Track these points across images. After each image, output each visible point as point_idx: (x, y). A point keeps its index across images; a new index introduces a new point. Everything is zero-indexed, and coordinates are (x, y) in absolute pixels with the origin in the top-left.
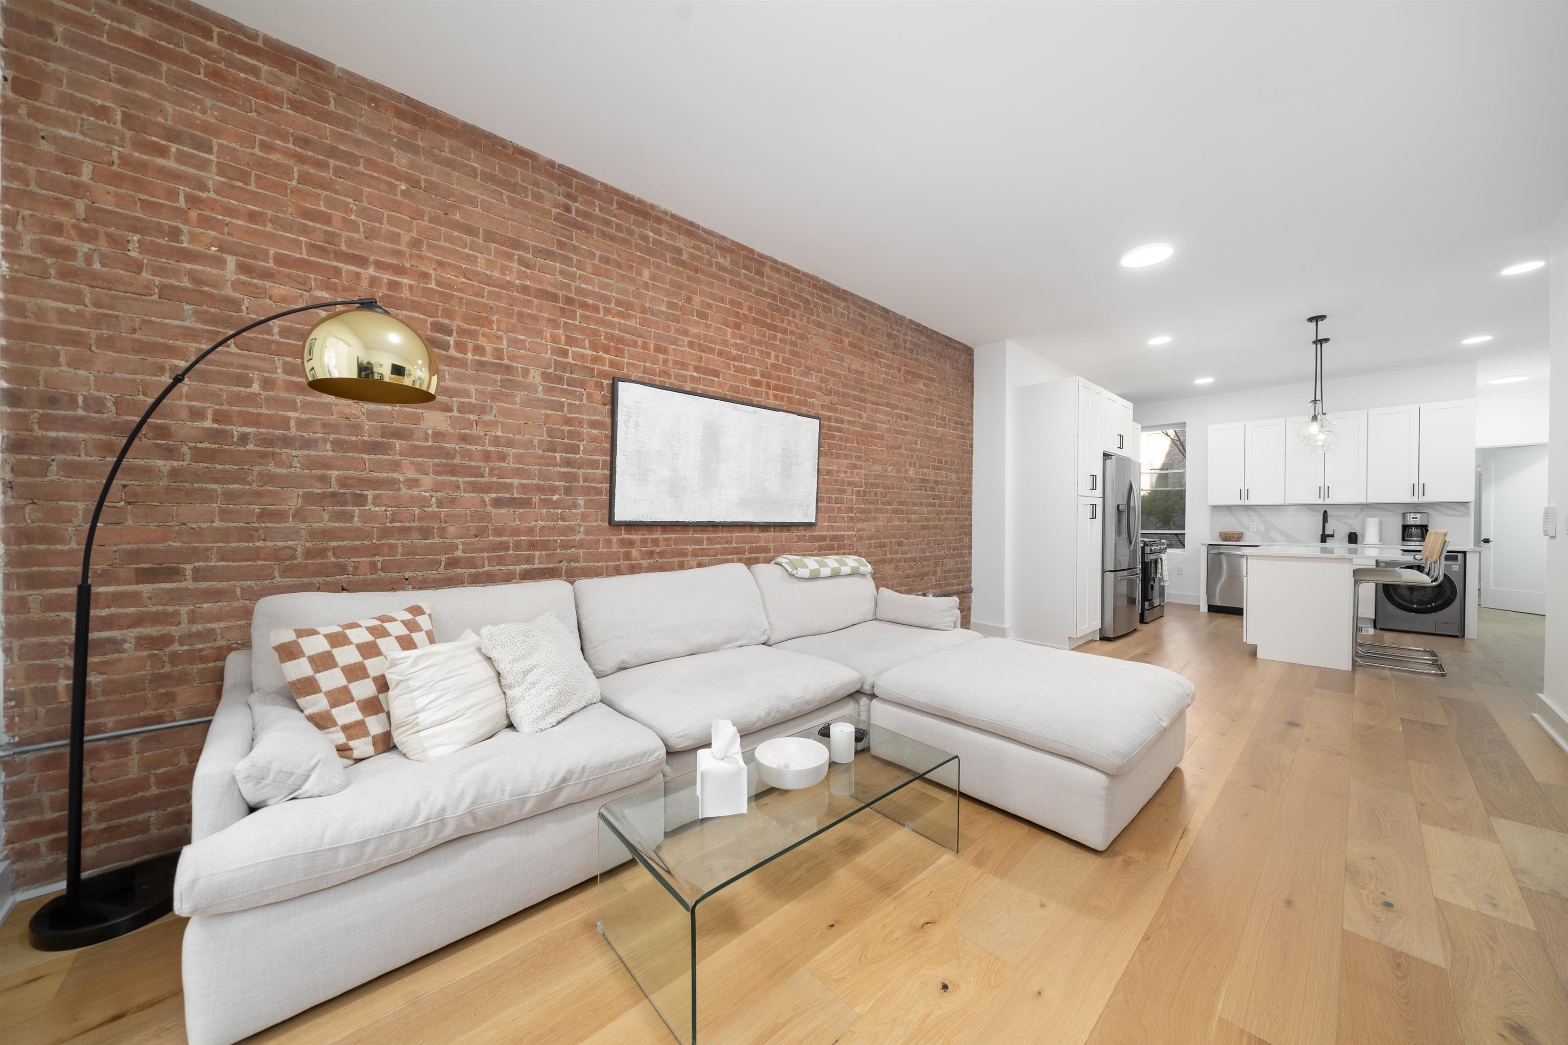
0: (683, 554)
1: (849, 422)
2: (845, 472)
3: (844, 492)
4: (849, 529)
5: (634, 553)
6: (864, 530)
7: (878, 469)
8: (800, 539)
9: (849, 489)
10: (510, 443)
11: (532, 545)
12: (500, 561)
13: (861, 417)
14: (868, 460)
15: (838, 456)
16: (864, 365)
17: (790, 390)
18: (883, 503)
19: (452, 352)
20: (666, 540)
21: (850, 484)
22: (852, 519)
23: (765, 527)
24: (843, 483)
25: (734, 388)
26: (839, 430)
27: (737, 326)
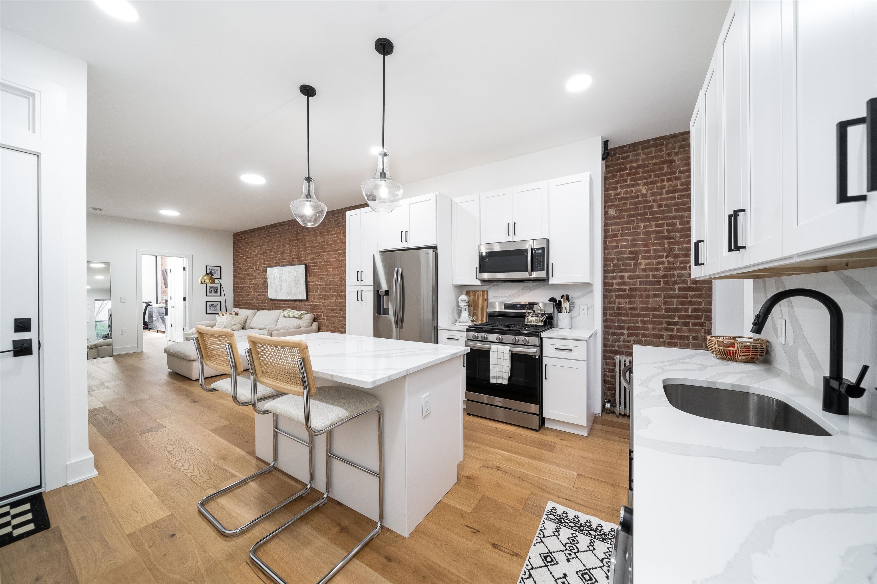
0: (280, 307)
1: (319, 262)
2: (318, 281)
3: (318, 288)
4: (320, 302)
5: (273, 306)
6: (325, 303)
7: (331, 278)
8: (305, 305)
9: (319, 287)
10: (259, 284)
11: (262, 303)
12: (259, 306)
13: (324, 259)
14: (327, 275)
15: (316, 275)
16: (324, 238)
17: (301, 257)
18: (333, 292)
19: (255, 269)
20: (277, 303)
21: (320, 285)
22: (321, 298)
23: (296, 301)
24: (317, 285)
25: (290, 262)
26: (316, 266)
27: (289, 244)
